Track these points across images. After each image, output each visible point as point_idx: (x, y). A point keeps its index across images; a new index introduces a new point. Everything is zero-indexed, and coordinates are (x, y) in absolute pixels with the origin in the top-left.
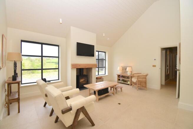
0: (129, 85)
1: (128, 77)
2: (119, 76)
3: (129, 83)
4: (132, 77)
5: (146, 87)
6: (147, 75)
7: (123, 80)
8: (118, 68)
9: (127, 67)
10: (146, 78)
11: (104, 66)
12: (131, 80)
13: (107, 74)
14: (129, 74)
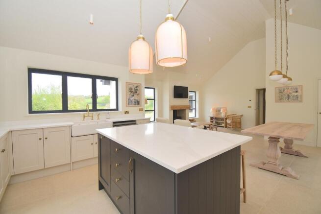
0: (223, 127)
1: (222, 119)
2: (212, 118)
3: (223, 125)
4: (226, 119)
5: (240, 128)
6: (242, 116)
7: (216, 123)
8: (211, 110)
9: (221, 108)
10: (240, 119)
11: (194, 108)
12: (226, 122)
13: (197, 116)
14: (223, 115)
